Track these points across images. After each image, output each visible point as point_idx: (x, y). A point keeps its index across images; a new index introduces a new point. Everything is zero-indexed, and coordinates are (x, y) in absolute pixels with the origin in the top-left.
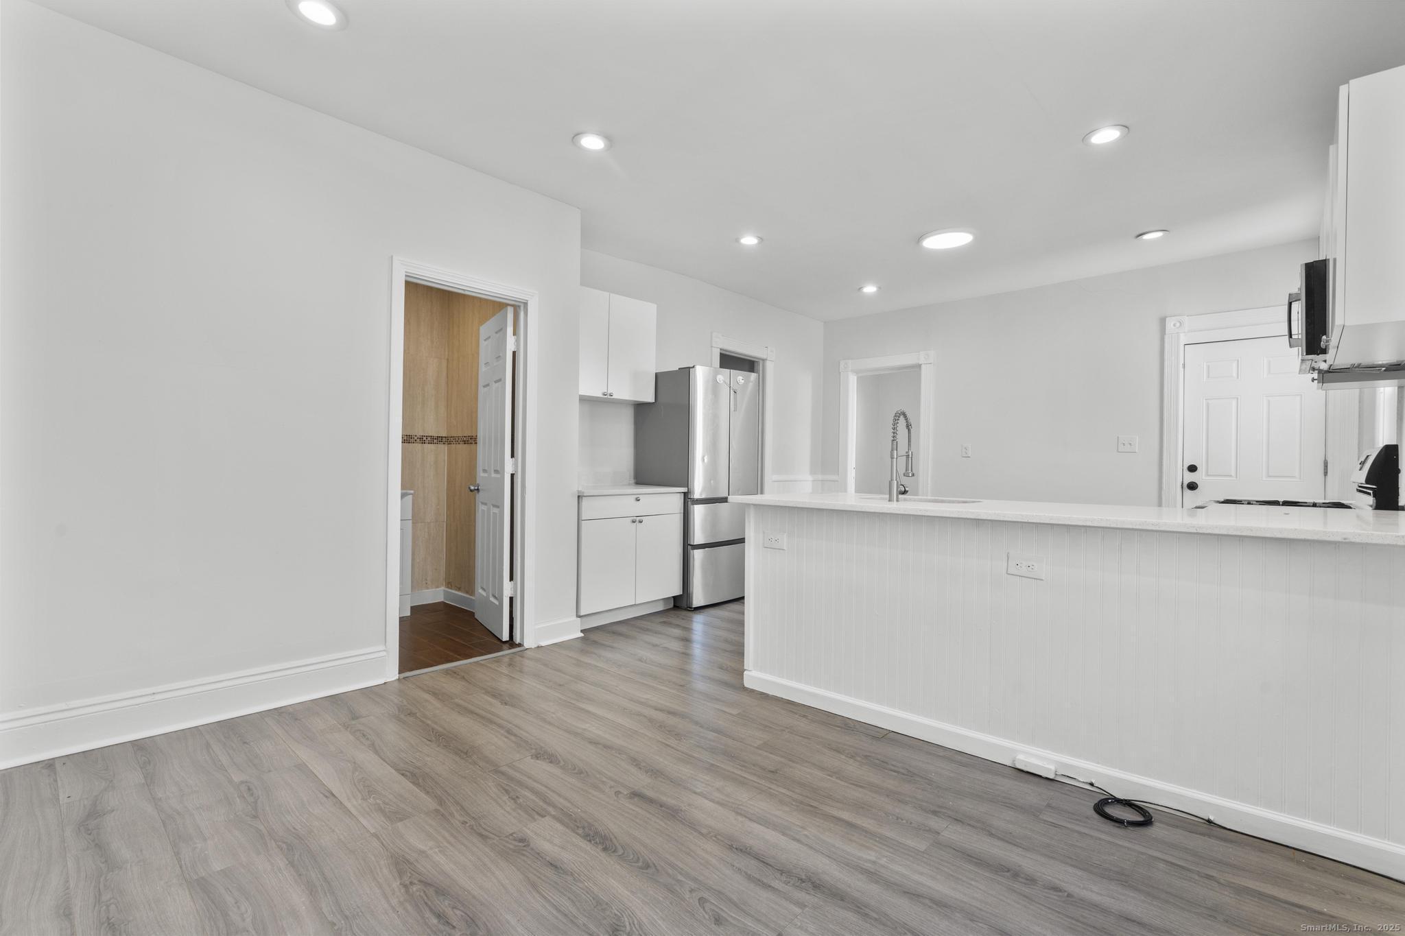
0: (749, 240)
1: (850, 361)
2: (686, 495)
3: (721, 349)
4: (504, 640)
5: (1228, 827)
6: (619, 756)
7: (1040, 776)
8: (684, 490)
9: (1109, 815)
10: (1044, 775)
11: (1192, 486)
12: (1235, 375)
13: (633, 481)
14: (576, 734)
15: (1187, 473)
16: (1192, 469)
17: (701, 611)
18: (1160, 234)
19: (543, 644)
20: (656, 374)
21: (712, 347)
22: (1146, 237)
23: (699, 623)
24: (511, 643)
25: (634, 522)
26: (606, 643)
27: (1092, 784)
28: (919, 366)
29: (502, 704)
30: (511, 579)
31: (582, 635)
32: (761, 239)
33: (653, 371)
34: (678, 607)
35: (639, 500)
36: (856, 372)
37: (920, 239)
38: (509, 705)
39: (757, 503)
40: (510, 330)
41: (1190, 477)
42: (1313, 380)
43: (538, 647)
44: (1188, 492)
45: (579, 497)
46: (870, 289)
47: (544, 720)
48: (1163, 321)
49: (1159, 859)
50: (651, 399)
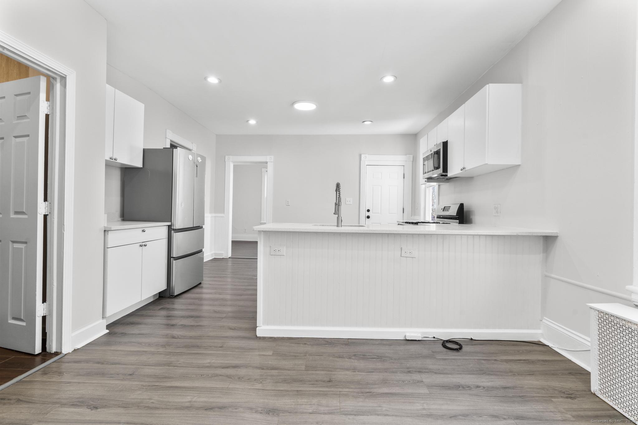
0: (213, 80)
1: (231, 156)
2: (169, 227)
3: (171, 141)
4: (36, 353)
5: (477, 339)
6: (237, 411)
7: (416, 340)
8: (169, 224)
9: (450, 348)
10: (417, 339)
11: (368, 217)
12: (380, 178)
13: (120, 219)
14: (188, 408)
15: (367, 212)
16: (368, 211)
17: (179, 297)
18: (370, 123)
19: (79, 346)
20: (144, 150)
21: (166, 138)
22: (365, 123)
23: (179, 304)
24: (45, 354)
25: (141, 246)
26: (134, 332)
27: (434, 338)
28: (266, 163)
29: (92, 410)
30: (44, 300)
31: (108, 331)
32: (220, 81)
33: (142, 147)
34: (162, 297)
35: (145, 231)
36: (233, 162)
37: (293, 103)
38: (100, 408)
39: (265, 230)
40: (43, 96)
41: (368, 214)
42: (426, 181)
43: (75, 350)
44: (367, 219)
45: (105, 231)
46: (252, 122)
47: (149, 408)
48: (360, 156)
49: (481, 359)
50: (139, 164)
